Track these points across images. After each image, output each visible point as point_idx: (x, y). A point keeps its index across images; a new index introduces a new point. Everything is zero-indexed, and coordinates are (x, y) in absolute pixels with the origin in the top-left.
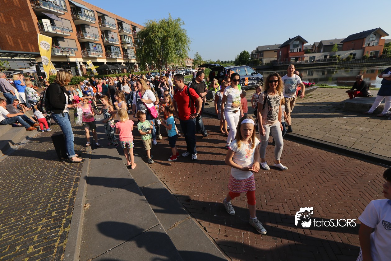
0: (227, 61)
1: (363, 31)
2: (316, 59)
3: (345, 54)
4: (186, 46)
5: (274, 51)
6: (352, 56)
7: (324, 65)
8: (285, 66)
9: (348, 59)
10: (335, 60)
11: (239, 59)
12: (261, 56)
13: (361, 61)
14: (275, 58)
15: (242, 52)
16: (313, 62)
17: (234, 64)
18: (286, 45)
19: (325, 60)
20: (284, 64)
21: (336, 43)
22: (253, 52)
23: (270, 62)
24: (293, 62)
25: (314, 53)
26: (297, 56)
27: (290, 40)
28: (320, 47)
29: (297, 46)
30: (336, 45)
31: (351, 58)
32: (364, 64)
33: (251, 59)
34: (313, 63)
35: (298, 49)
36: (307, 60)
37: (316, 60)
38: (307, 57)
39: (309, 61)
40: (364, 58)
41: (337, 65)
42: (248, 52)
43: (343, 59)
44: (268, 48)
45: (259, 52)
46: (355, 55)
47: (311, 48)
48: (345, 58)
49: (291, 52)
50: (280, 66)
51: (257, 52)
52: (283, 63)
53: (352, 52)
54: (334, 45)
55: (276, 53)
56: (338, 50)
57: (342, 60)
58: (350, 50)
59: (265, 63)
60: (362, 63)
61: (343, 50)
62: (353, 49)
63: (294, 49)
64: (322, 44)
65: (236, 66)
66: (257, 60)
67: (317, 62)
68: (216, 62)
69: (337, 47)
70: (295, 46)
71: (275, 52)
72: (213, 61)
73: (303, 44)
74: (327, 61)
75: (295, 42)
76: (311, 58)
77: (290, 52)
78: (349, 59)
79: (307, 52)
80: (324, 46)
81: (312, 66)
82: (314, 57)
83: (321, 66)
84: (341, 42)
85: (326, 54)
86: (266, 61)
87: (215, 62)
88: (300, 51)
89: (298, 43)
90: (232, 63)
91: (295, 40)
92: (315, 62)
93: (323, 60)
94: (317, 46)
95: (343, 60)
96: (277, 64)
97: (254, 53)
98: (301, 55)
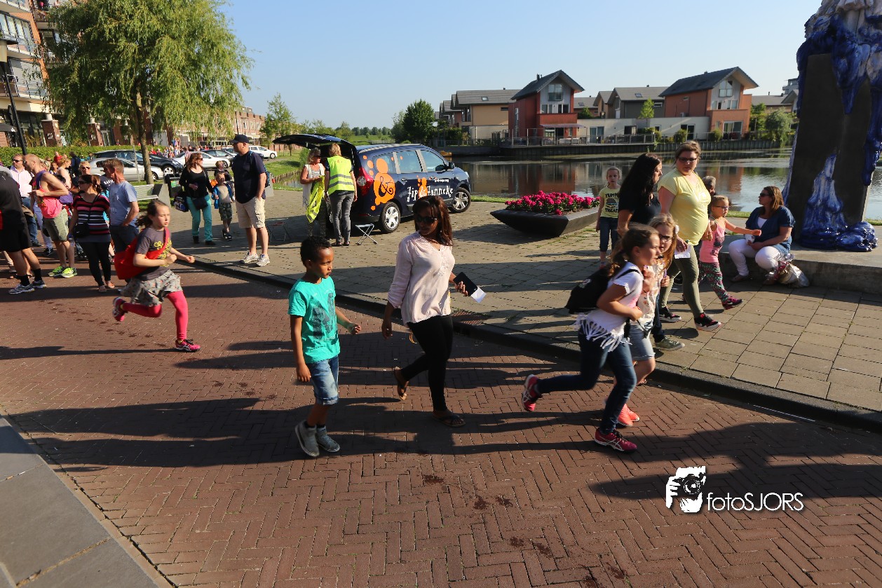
0: (371, 128)
1: (706, 73)
2: (608, 133)
3: (669, 127)
4: (235, 72)
5: (499, 108)
6: (686, 133)
7: (626, 152)
8: (531, 149)
9: (678, 138)
10: (649, 139)
11: (404, 124)
12: (468, 118)
13: (706, 144)
14: (502, 127)
15: (413, 105)
16: (599, 141)
17: (393, 138)
18: (530, 94)
19: (627, 139)
20: (528, 145)
21: (650, 97)
22: (443, 107)
23: (491, 137)
24: (552, 139)
25: (600, 117)
26: (560, 125)
27: (540, 81)
28: (613, 103)
29: (559, 97)
30: (650, 101)
31: (684, 136)
32: (713, 153)
33: (441, 125)
34: (599, 145)
35: (560, 106)
36: (584, 135)
37: (605, 137)
38: (584, 129)
39: (589, 140)
40: (712, 137)
41: (655, 151)
42: (428, 105)
43: (668, 139)
44: (484, 99)
45: (461, 108)
46: (691, 128)
47: (592, 106)
48: (672, 136)
49: (546, 114)
50: (518, 149)
51: (456, 108)
52: (524, 142)
53: (687, 121)
54: (646, 101)
55: (506, 113)
56: (656, 116)
57: (664, 140)
58: (681, 116)
59: (479, 140)
60: (710, 150)
61: (665, 116)
62: (687, 115)
63: (551, 106)
64: (619, 98)
65: (397, 145)
66: (456, 129)
67: (609, 142)
68: (338, 129)
69: (652, 107)
70: (553, 97)
71: (503, 109)
72: (327, 126)
73: (572, 92)
74: (632, 141)
75: (553, 85)
76: (593, 130)
77: (541, 112)
78: (681, 140)
79: (582, 114)
80: (622, 101)
81: (597, 153)
82: (602, 129)
83: (618, 152)
84: (660, 96)
85: (629, 122)
86: (480, 132)
87: (334, 128)
88: (566, 112)
89: (559, 89)
90: (387, 136)
91: (552, 83)
92: (605, 142)
93: (622, 138)
94: (606, 101)
95: (667, 141)
96: (510, 143)
97: (448, 109)
98: (569, 122)
